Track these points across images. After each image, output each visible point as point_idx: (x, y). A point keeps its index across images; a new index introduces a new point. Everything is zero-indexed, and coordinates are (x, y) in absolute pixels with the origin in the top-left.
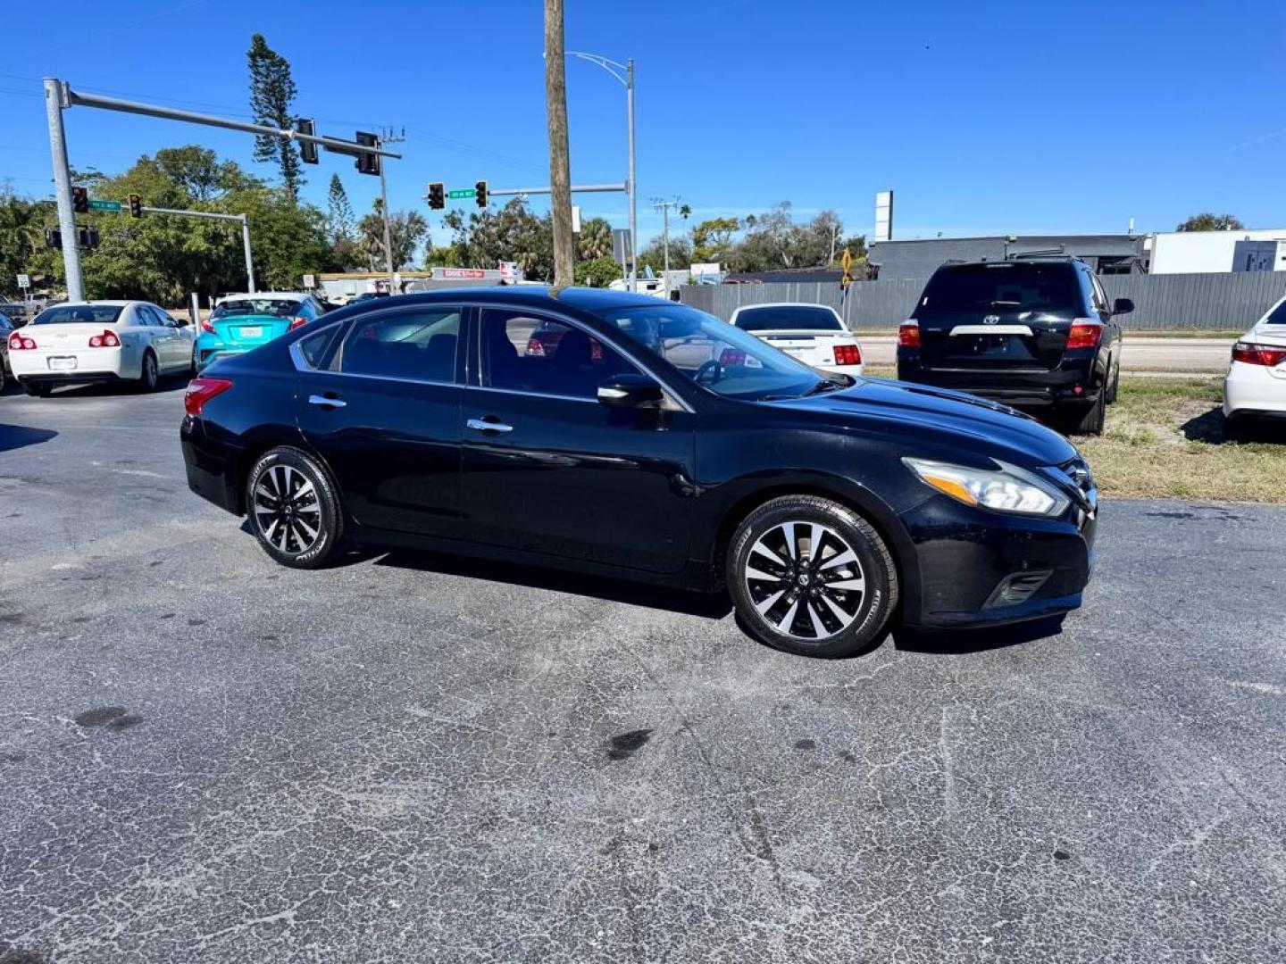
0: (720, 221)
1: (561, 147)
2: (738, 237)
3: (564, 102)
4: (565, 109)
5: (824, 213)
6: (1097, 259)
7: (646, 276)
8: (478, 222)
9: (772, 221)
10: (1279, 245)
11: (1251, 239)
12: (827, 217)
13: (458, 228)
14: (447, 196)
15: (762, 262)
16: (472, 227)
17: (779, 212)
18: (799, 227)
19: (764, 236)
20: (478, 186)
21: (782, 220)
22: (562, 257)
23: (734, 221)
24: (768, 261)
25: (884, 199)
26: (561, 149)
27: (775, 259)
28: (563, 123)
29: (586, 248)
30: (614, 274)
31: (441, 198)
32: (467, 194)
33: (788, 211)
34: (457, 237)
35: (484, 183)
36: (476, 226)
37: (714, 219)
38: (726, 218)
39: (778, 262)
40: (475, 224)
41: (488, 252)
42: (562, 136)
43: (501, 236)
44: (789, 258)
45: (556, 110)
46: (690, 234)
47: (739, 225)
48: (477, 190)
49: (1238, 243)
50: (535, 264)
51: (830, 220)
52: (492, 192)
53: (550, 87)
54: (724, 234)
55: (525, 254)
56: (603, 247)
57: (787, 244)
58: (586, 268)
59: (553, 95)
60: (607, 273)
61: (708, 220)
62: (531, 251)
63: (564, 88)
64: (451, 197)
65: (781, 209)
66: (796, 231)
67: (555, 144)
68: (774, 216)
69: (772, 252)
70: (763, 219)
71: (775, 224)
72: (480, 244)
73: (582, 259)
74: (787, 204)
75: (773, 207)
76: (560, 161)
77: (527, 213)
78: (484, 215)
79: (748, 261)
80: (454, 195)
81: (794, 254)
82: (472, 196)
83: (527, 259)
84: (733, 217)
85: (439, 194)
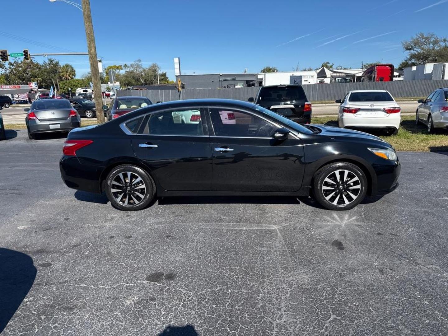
0: (115, 66)
1: (91, 40)
2: (123, 72)
3: (91, 23)
4: (92, 25)
5: (153, 64)
6: (245, 81)
7: (91, 87)
8: (13, 66)
9: (135, 67)
10: (303, 77)
11: (294, 75)
12: (154, 66)
13: (3, 68)
14: (9, 55)
15: (133, 82)
16: (10, 68)
17: (137, 63)
18: (145, 69)
19: (132, 72)
20: (24, 52)
21: (138, 66)
22: (96, 81)
23: (121, 66)
24: (135, 81)
25: (176, 60)
26: (92, 40)
27: (138, 80)
28: (92, 31)
29: (63, 76)
30: (77, 86)
31: (7, 56)
32: (19, 55)
33: (140, 63)
34: (3, 72)
35: (27, 51)
36: (12, 67)
37: (113, 65)
38: (117, 65)
39: (139, 81)
40: (11, 66)
41: (19, 78)
42: (92, 36)
43: (24, 71)
44: (143, 80)
45: (89, 25)
46: (103, 71)
47: (123, 68)
48: (24, 53)
49: (291, 76)
50: (41, 82)
51: (156, 67)
52: (30, 54)
53: (86, 16)
54: (117, 71)
55: (36, 79)
56: (71, 75)
57: (142, 75)
58: (64, 84)
59: (87, 20)
60: (74, 86)
61: (110, 66)
62: (39, 77)
63: (91, 17)
64: (11, 56)
65: (138, 62)
66: (144, 70)
67: (90, 38)
68: (135, 65)
69: (136, 78)
70: (132, 65)
71: (136, 67)
72: (15, 75)
73: (62, 80)
74: (140, 61)
75: (135, 61)
76: (92, 45)
77: (34, 62)
78: (15, 63)
79: (128, 81)
80: (13, 55)
81: (145, 78)
82: (22, 56)
83: (37, 80)
84: (120, 64)
85: (5, 55)
